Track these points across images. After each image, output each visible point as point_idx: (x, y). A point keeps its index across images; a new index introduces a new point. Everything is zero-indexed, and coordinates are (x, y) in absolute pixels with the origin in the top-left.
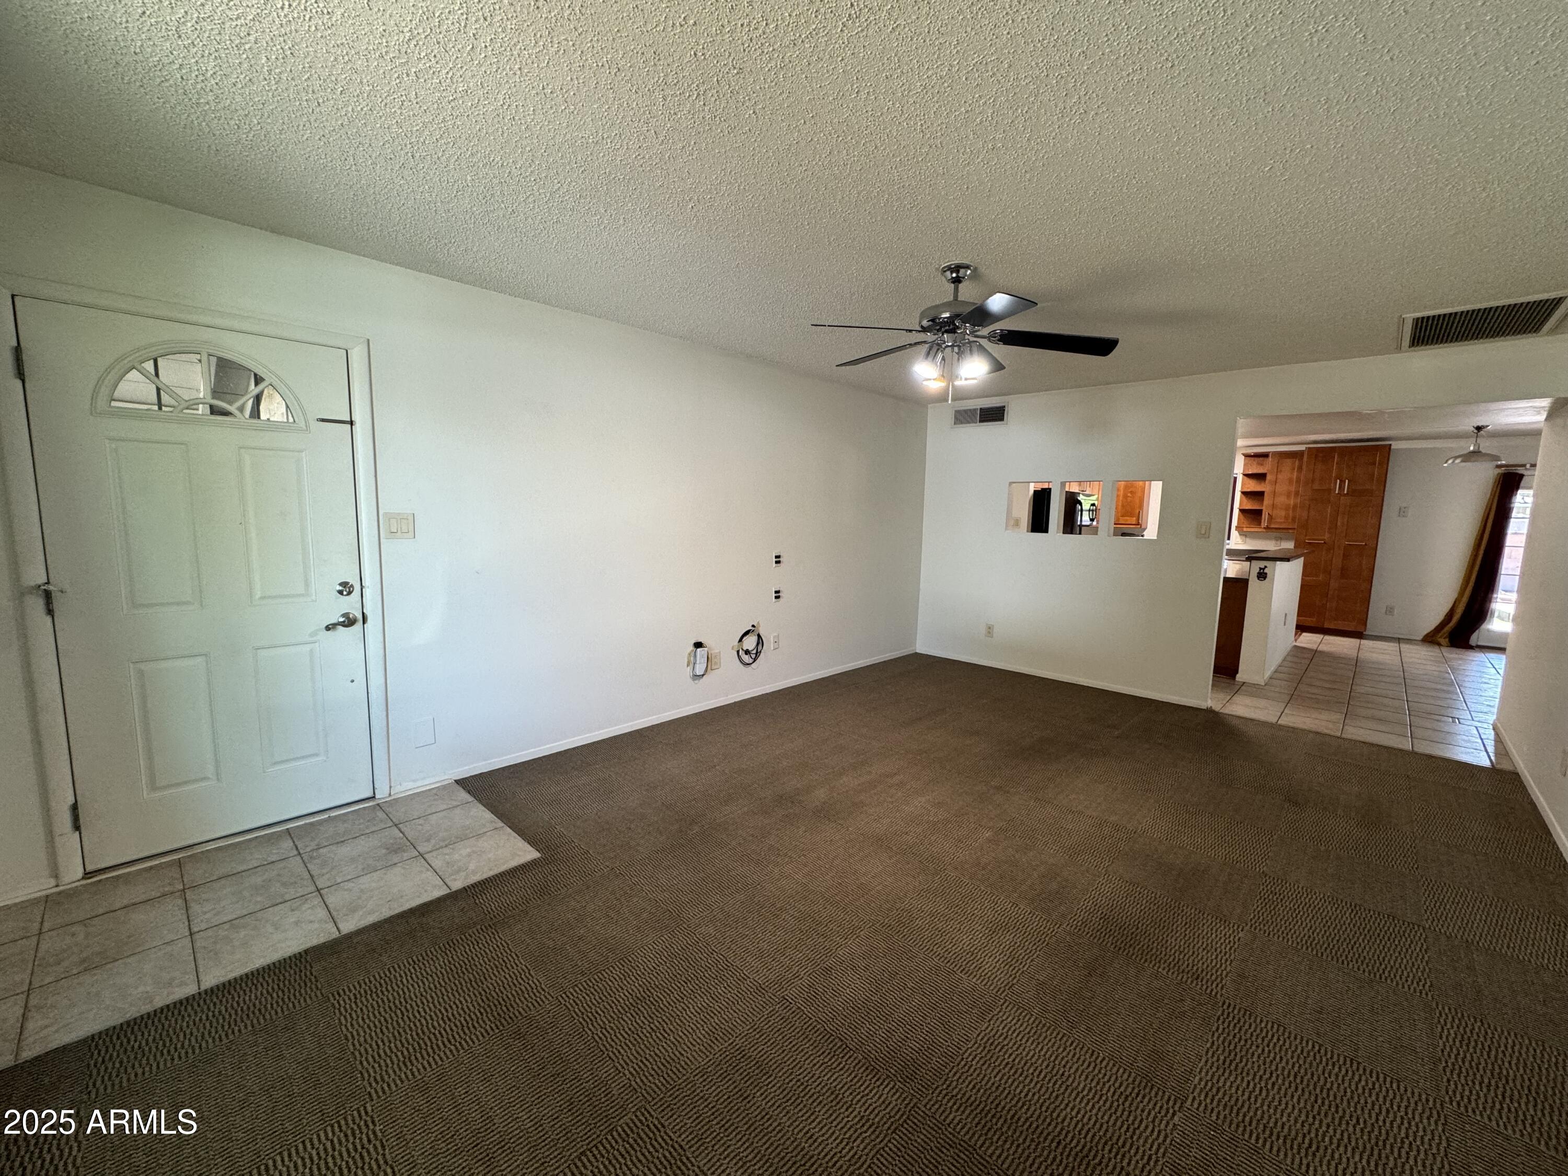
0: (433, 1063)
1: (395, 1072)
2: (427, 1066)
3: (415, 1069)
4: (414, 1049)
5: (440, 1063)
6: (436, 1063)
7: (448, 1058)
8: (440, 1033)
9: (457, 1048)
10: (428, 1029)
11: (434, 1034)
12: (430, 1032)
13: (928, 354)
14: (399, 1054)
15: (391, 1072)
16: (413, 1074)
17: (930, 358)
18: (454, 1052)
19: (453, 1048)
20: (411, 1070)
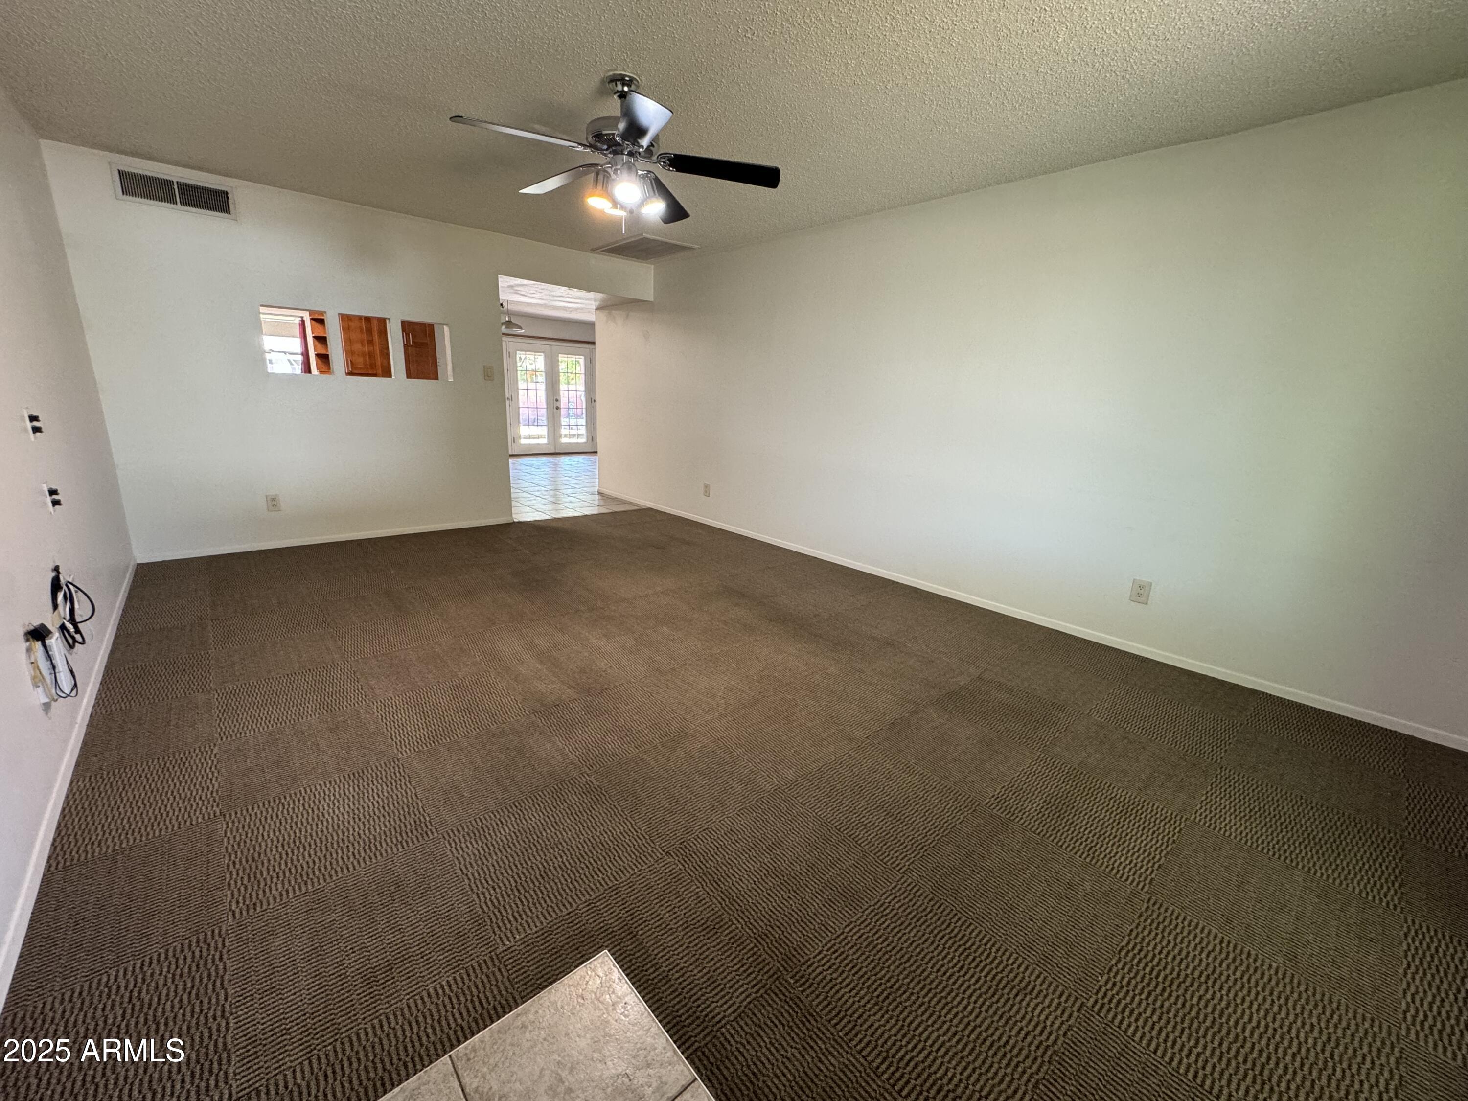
0: (1018, 962)
1: (1045, 997)
2: (1023, 967)
3: (1033, 978)
4: (1011, 990)
5: (1015, 955)
6: (1017, 959)
7: (1006, 950)
8: (982, 971)
9: (993, 945)
10: (982, 986)
11: (986, 976)
12: (985, 982)
13: (596, 180)
14: (1024, 1003)
15: (1047, 1002)
16: (1038, 977)
17: (600, 187)
18: (997, 946)
19: (994, 950)
20: (1035, 981)
